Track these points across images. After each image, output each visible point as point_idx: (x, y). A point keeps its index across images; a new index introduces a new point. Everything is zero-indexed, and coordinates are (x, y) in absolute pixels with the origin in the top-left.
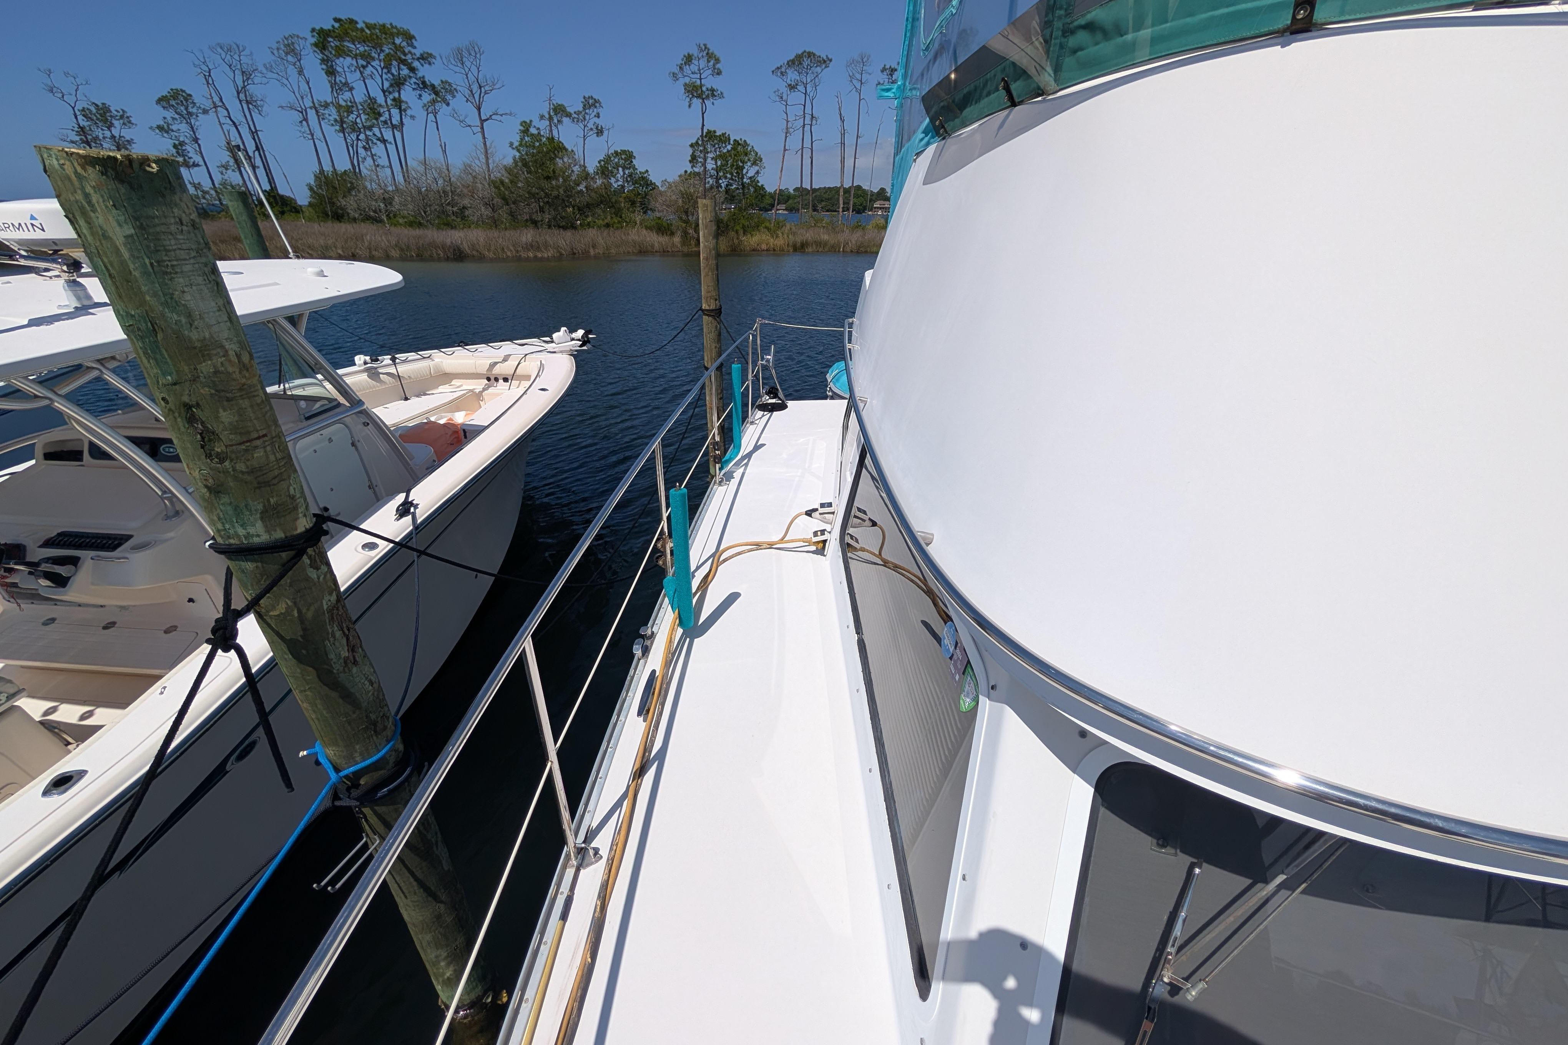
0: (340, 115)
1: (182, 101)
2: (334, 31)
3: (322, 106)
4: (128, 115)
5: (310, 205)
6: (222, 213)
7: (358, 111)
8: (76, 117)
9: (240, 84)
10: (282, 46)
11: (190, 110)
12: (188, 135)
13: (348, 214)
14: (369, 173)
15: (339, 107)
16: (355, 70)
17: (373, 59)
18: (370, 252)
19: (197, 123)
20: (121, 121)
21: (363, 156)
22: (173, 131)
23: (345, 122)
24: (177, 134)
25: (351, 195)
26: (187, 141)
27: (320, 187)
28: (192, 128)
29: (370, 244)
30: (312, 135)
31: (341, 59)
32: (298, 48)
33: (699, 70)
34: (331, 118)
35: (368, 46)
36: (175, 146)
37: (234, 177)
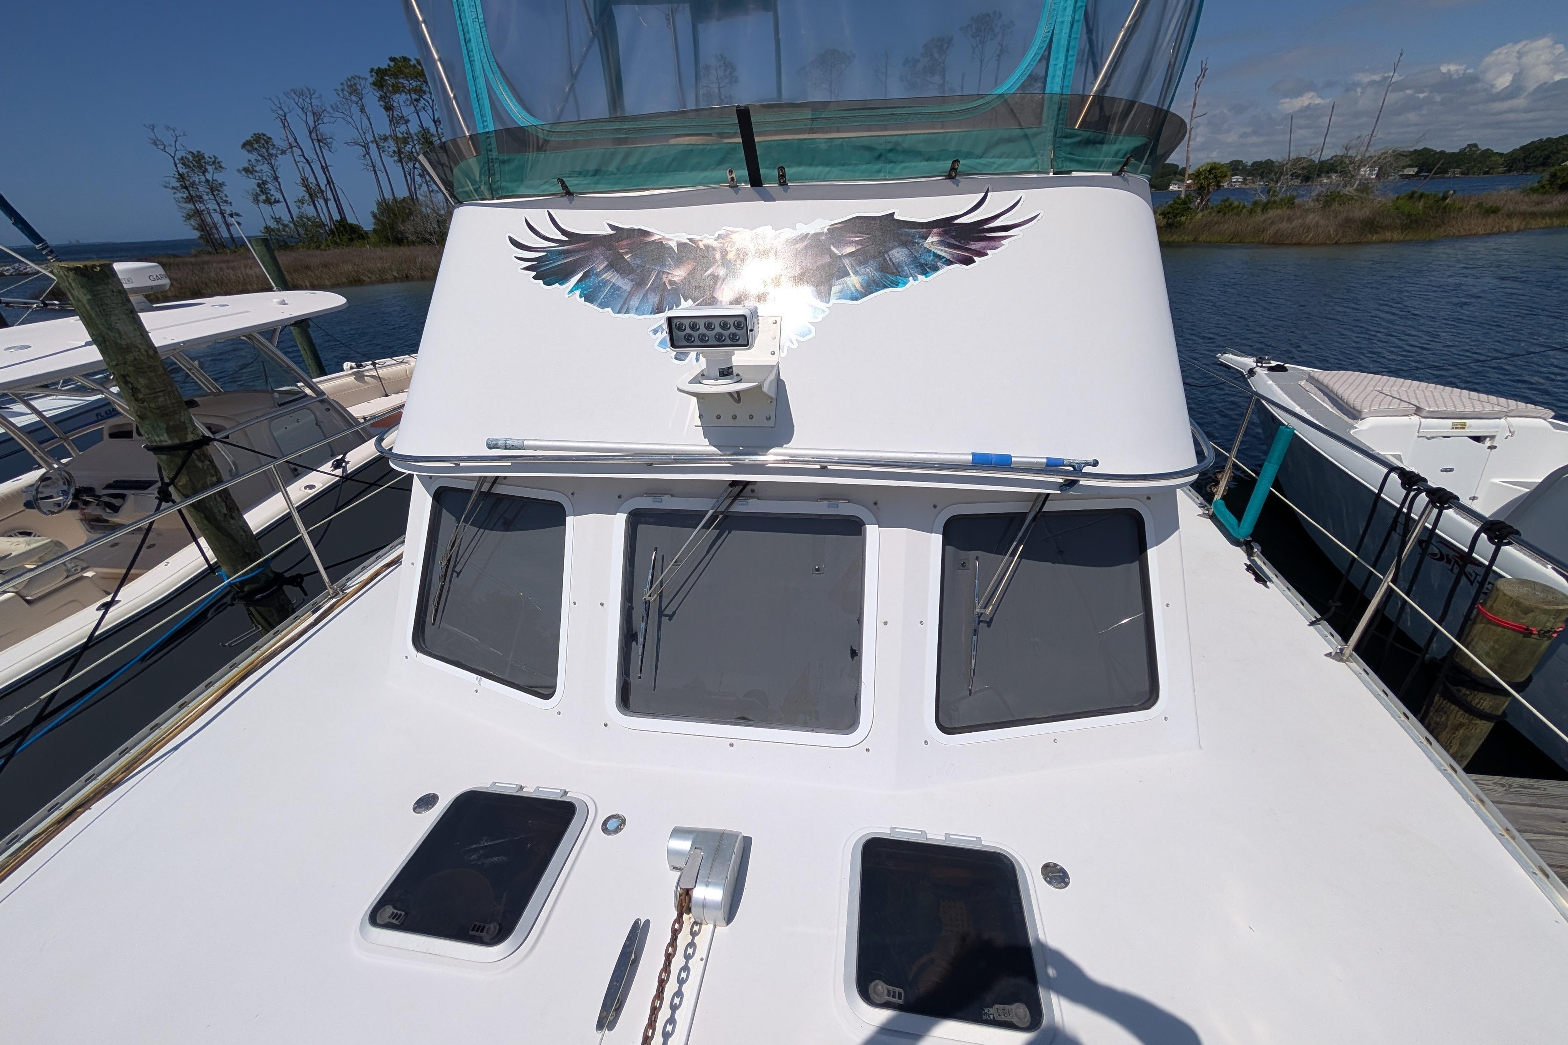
0: (398, 147)
1: (263, 144)
2: (389, 70)
3: (381, 139)
4: (219, 160)
5: (375, 231)
6: (300, 244)
7: (413, 142)
8: (176, 166)
9: (312, 124)
10: (346, 87)
11: (271, 151)
12: (270, 175)
13: (407, 238)
14: (424, 199)
15: (396, 139)
16: (410, 105)
17: (425, 93)
18: (421, 272)
19: (277, 163)
20: (214, 167)
21: (419, 183)
22: (256, 172)
23: (403, 152)
24: (260, 175)
25: (409, 220)
26: (269, 180)
27: (382, 213)
28: (273, 167)
29: (421, 265)
30: (374, 167)
31: (398, 95)
32: (360, 88)
33: (718, 79)
34: (390, 150)
35: (420, 81)
36: (259, 185)
37: (310, 210)
